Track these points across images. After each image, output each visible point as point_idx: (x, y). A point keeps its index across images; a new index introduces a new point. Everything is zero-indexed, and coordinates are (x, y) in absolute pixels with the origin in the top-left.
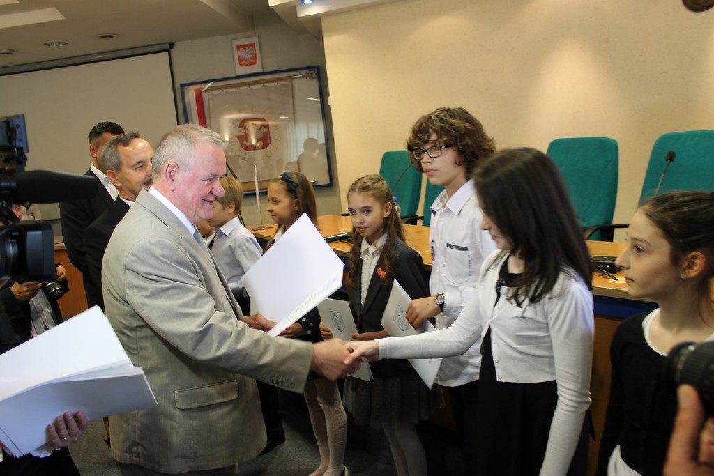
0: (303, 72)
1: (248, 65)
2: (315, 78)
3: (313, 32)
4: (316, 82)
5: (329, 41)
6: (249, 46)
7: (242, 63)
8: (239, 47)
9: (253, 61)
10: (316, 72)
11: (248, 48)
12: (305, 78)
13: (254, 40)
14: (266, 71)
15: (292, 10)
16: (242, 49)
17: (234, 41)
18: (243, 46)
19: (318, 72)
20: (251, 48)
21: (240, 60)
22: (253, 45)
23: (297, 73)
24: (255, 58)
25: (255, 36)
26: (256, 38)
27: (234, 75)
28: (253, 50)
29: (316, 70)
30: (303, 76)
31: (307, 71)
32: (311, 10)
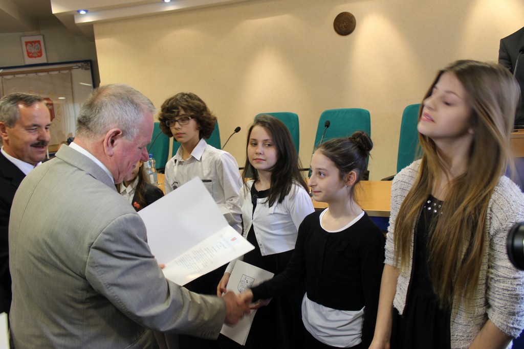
0: (79, 64)
1: (35, 57)
2: (88, 69)
3: (87, 35)
4: (89, 72)
5: (99, 42)
6: (35, 42)
7: (30, 55)
8: (27, 43)
9: (39, 54)
10: (89, 65)
11: (35, 44)
12: (80, 69)
13: (40, 38)
14: (50, 62)
15: (71, 17)
16: (29, 45)
17: (22, 38)
18: (31, 42)
19: (92, 65)
20: (37, 44)
21: (28, 53)
22: (39, 42)
23: (75, 65)
24: (41, 52)
25: (40, 35)
26: (42, 36)
27: (23, 65)
28: (39, 45)
29: (89, 63)
30: (79, 67)
31: (83, 64)
32: (86, 18)
